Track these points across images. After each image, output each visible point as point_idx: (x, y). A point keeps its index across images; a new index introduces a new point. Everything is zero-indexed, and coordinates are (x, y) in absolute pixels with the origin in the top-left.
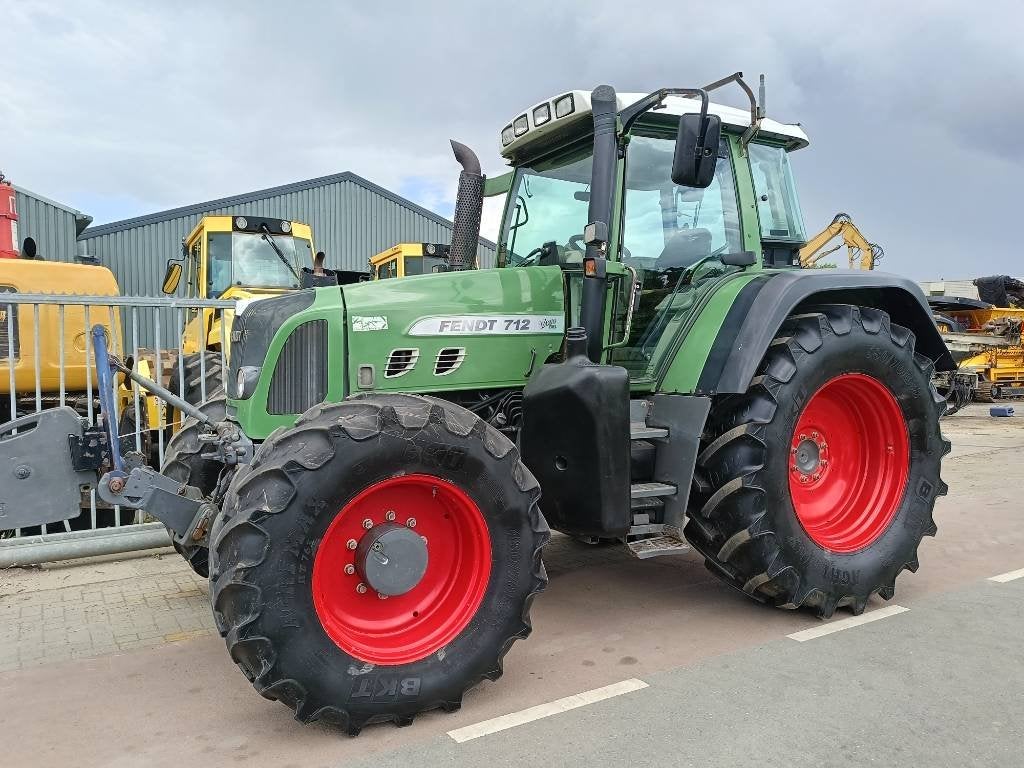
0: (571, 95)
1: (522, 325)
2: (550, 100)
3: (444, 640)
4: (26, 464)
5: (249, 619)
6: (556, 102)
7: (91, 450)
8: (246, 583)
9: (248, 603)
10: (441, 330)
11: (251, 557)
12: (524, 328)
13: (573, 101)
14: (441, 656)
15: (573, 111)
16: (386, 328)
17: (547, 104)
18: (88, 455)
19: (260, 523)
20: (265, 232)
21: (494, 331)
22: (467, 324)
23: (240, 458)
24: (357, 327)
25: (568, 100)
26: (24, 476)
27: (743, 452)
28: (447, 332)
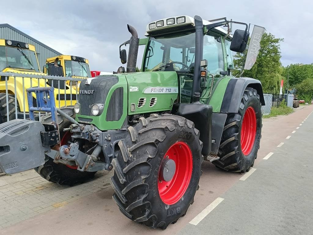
0: (185, 17)
1: (169, 90)
2: (175, 17)
3: (182, 194)
4: (25, 144)
5: (145, 196)
6: (177, 18)
7: (53, 138)
8: (145, 184)
9: (145, 190)
10: (151, 92)
11: (146, 174)
12: (170, 91)
13: (185, 19)
14: (183, 199)
15: (185, 22)
16: (138, 91)
17: (174, 19)
18: (52, 139)
19: (149, 162)
20: (19, 47)
21: (163, 93)
22: (157, 90)
23: (97, 138)
24: (131, 90)
25: (183, 18)
26: (24, 150)
27: (233, 129)
28: (153, 92)
